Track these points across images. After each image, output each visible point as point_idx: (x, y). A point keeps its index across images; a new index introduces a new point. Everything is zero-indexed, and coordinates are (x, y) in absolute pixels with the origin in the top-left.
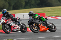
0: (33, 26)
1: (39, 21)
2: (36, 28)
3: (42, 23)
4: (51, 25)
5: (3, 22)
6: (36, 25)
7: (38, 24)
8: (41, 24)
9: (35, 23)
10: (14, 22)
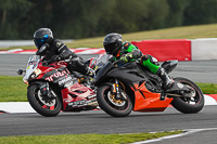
0: (110, 89)
1: (137, 74)
2: (122, 99)
3: (146, 79)
4: (181, 86)
5: (34, 73)
6: (121, 87)
7: (131, 82)
8: (140, 84)
9: (120, 79)
10: (76, 76)
